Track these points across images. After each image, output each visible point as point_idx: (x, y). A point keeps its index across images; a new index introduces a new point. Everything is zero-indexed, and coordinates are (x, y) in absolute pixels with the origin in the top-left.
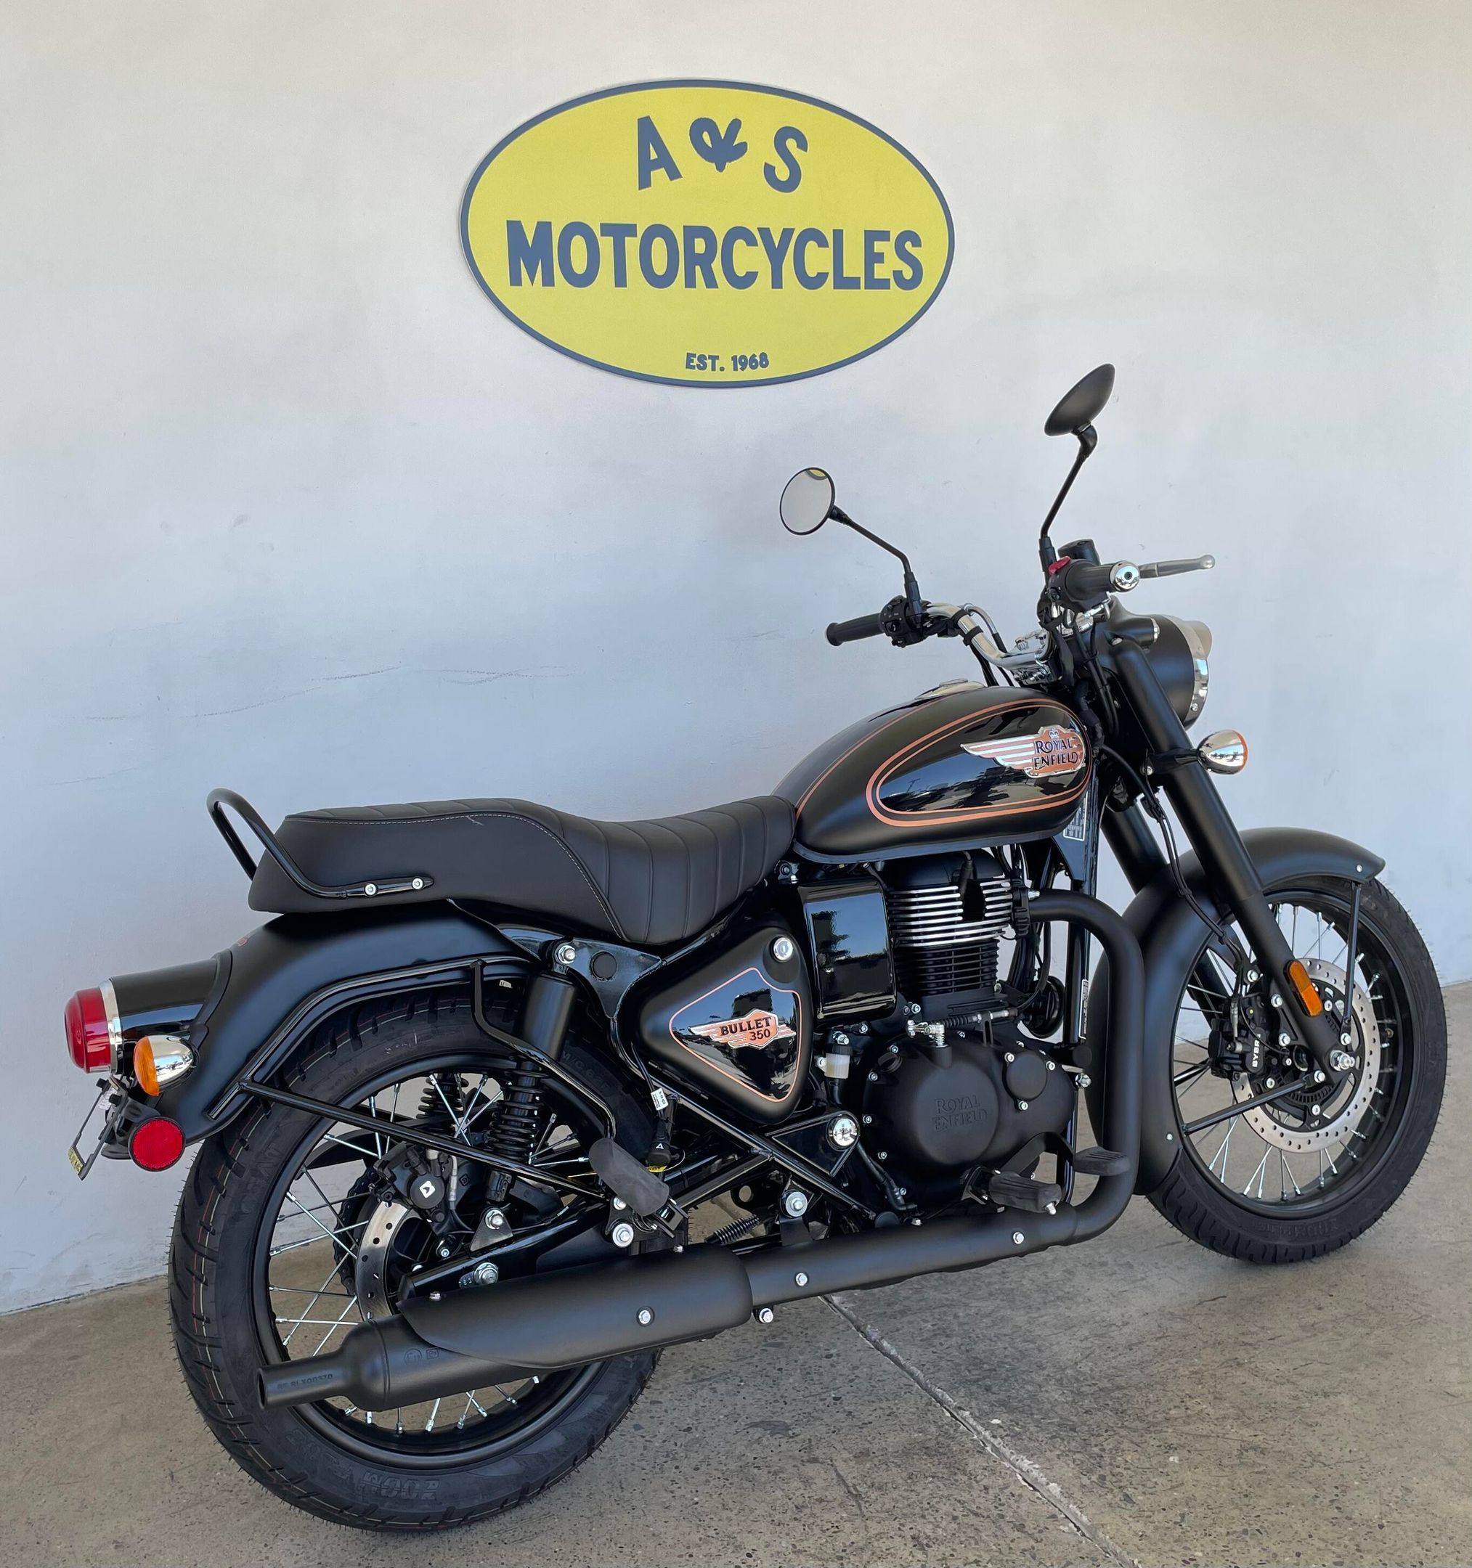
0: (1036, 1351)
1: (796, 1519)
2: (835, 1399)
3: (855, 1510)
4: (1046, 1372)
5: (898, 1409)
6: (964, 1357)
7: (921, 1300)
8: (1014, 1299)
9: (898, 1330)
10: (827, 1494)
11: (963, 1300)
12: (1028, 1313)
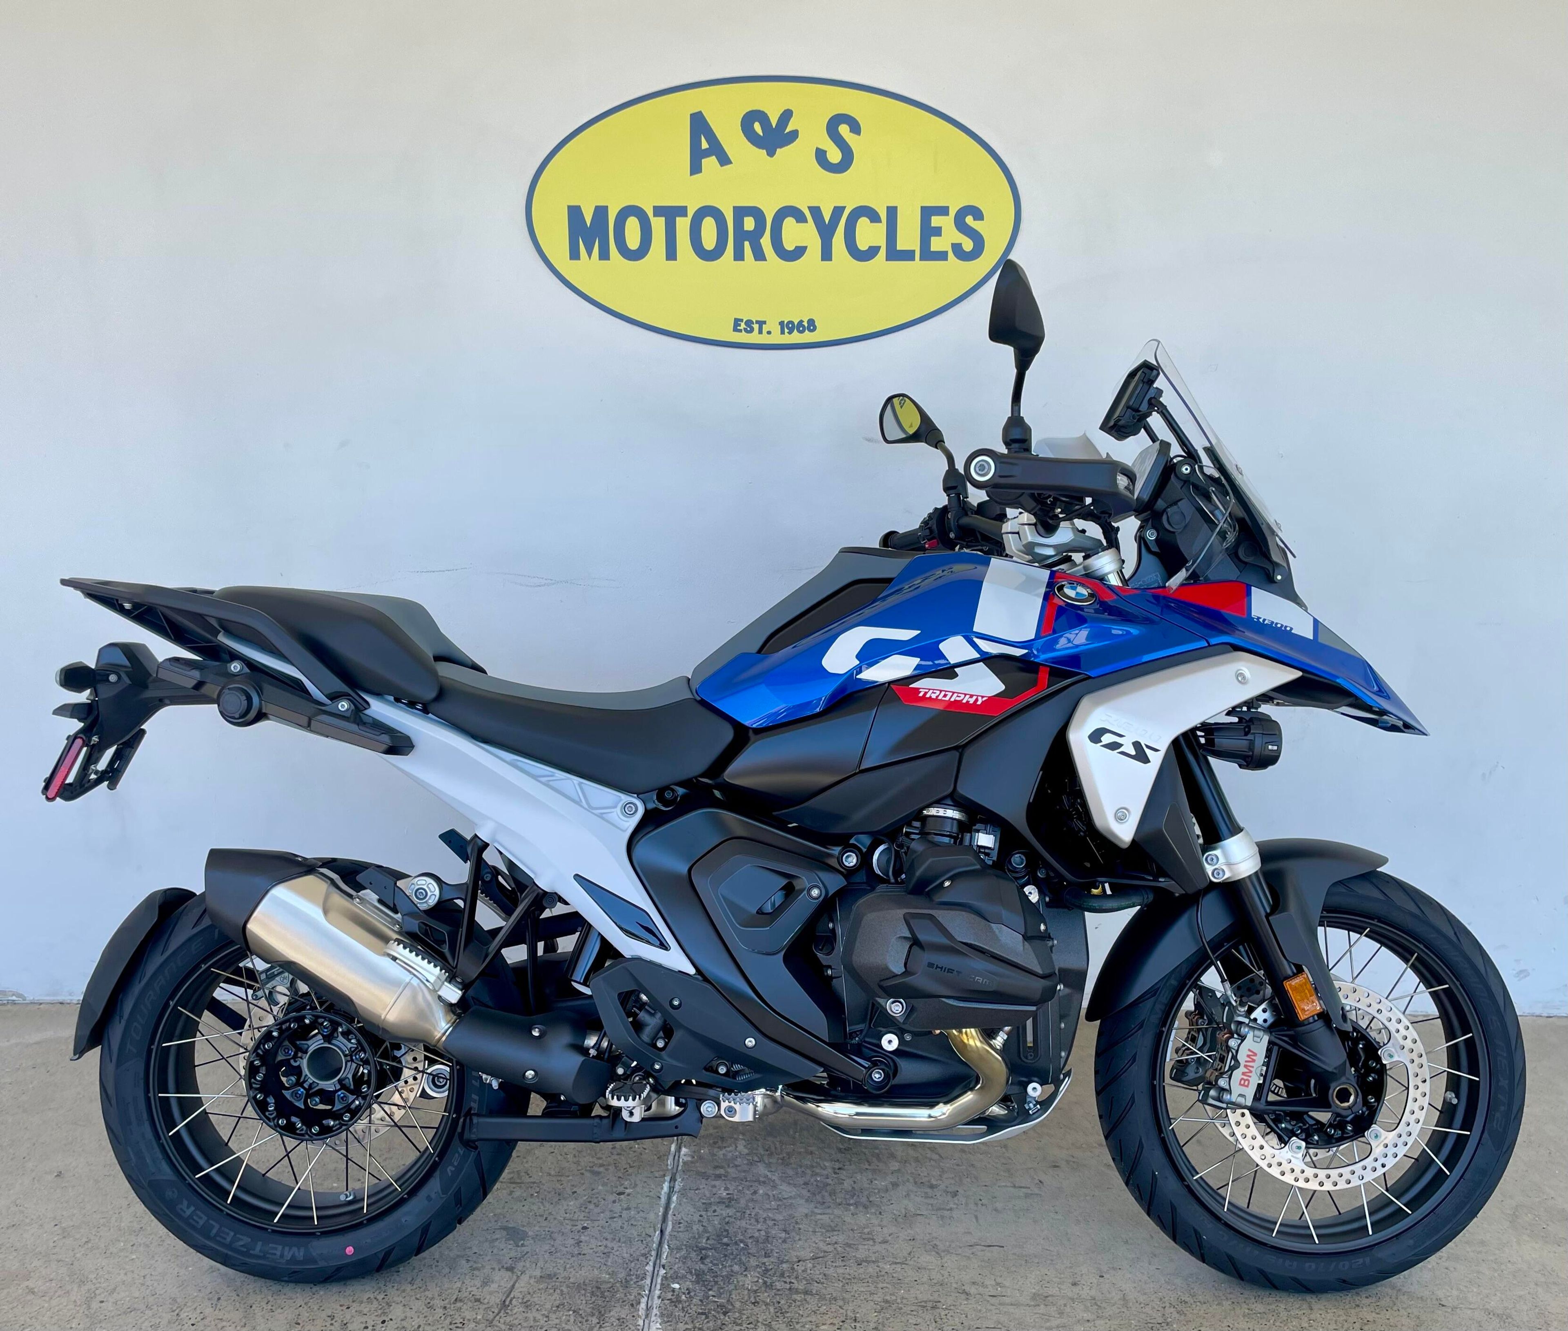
0: (780, 1241)
1: (445, 1308)
2: (585, 1228)
3: (491, 1316)
4: (765, 1260)
5: (618, 1250)
6: (719, 1226)
7: (744, 1171)
8: (820, 1193)
9: (696, 1190)
10: (488, 1297)
11: (778, 1182)
12: (816, 1208)
